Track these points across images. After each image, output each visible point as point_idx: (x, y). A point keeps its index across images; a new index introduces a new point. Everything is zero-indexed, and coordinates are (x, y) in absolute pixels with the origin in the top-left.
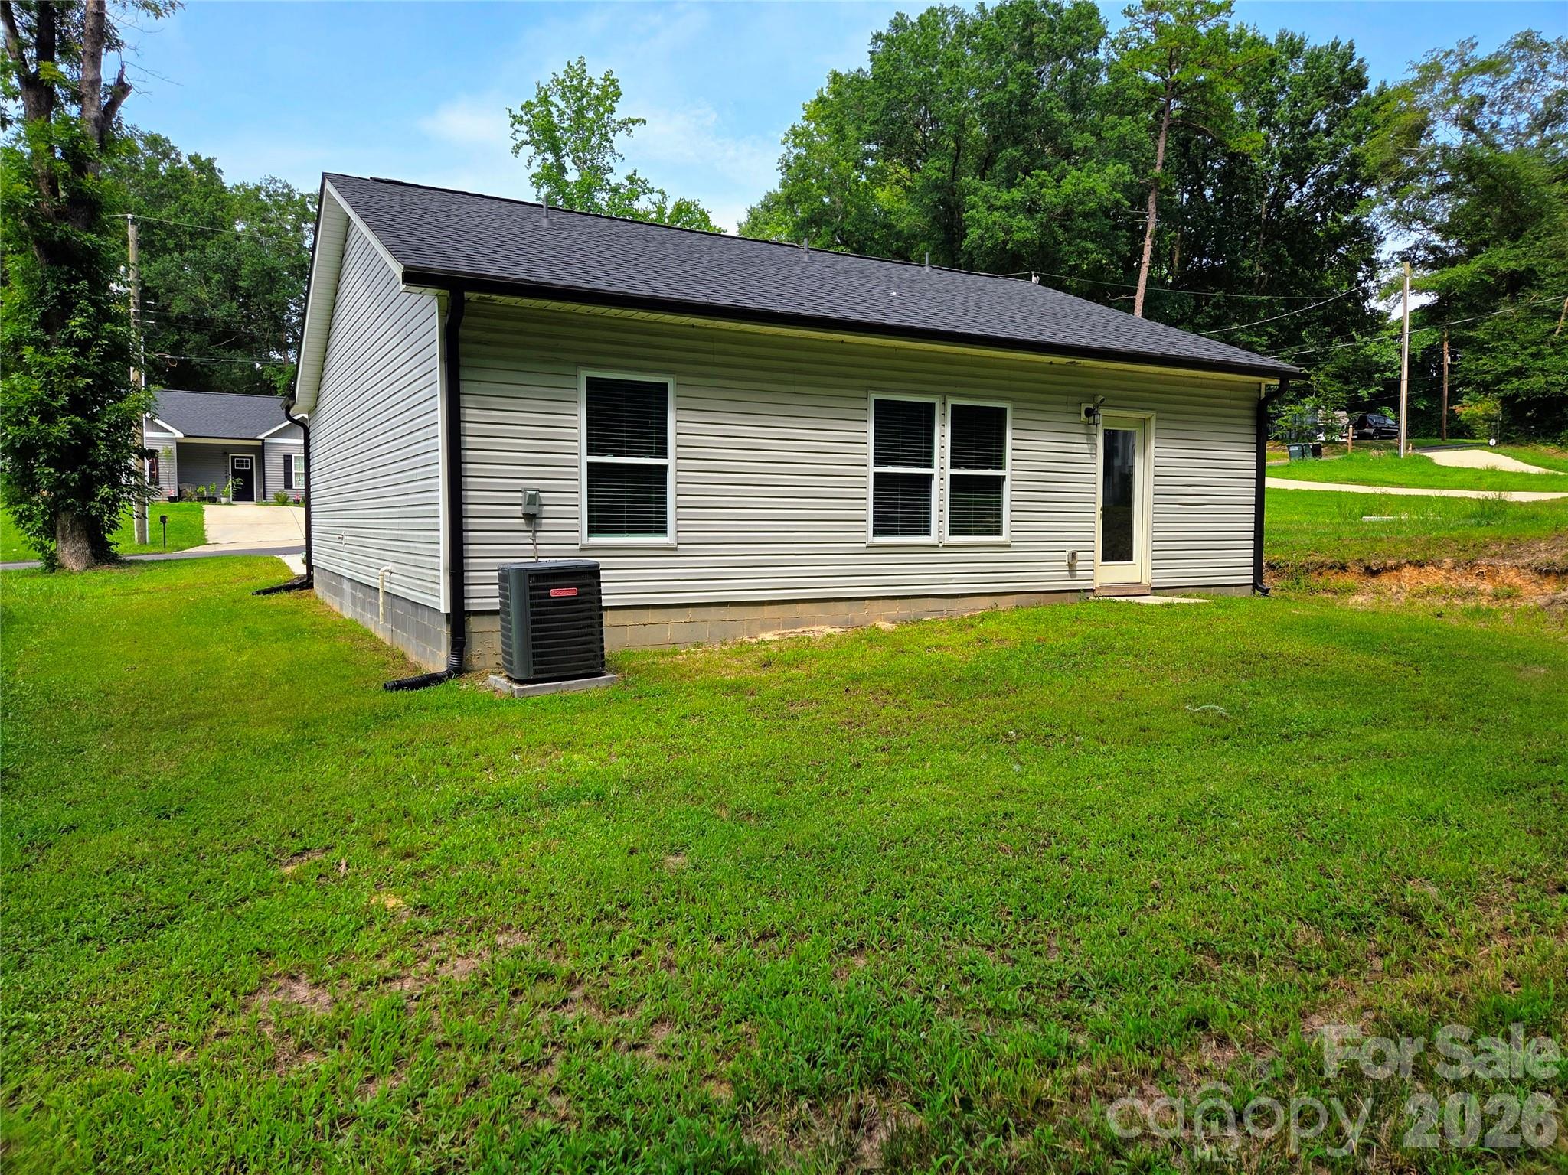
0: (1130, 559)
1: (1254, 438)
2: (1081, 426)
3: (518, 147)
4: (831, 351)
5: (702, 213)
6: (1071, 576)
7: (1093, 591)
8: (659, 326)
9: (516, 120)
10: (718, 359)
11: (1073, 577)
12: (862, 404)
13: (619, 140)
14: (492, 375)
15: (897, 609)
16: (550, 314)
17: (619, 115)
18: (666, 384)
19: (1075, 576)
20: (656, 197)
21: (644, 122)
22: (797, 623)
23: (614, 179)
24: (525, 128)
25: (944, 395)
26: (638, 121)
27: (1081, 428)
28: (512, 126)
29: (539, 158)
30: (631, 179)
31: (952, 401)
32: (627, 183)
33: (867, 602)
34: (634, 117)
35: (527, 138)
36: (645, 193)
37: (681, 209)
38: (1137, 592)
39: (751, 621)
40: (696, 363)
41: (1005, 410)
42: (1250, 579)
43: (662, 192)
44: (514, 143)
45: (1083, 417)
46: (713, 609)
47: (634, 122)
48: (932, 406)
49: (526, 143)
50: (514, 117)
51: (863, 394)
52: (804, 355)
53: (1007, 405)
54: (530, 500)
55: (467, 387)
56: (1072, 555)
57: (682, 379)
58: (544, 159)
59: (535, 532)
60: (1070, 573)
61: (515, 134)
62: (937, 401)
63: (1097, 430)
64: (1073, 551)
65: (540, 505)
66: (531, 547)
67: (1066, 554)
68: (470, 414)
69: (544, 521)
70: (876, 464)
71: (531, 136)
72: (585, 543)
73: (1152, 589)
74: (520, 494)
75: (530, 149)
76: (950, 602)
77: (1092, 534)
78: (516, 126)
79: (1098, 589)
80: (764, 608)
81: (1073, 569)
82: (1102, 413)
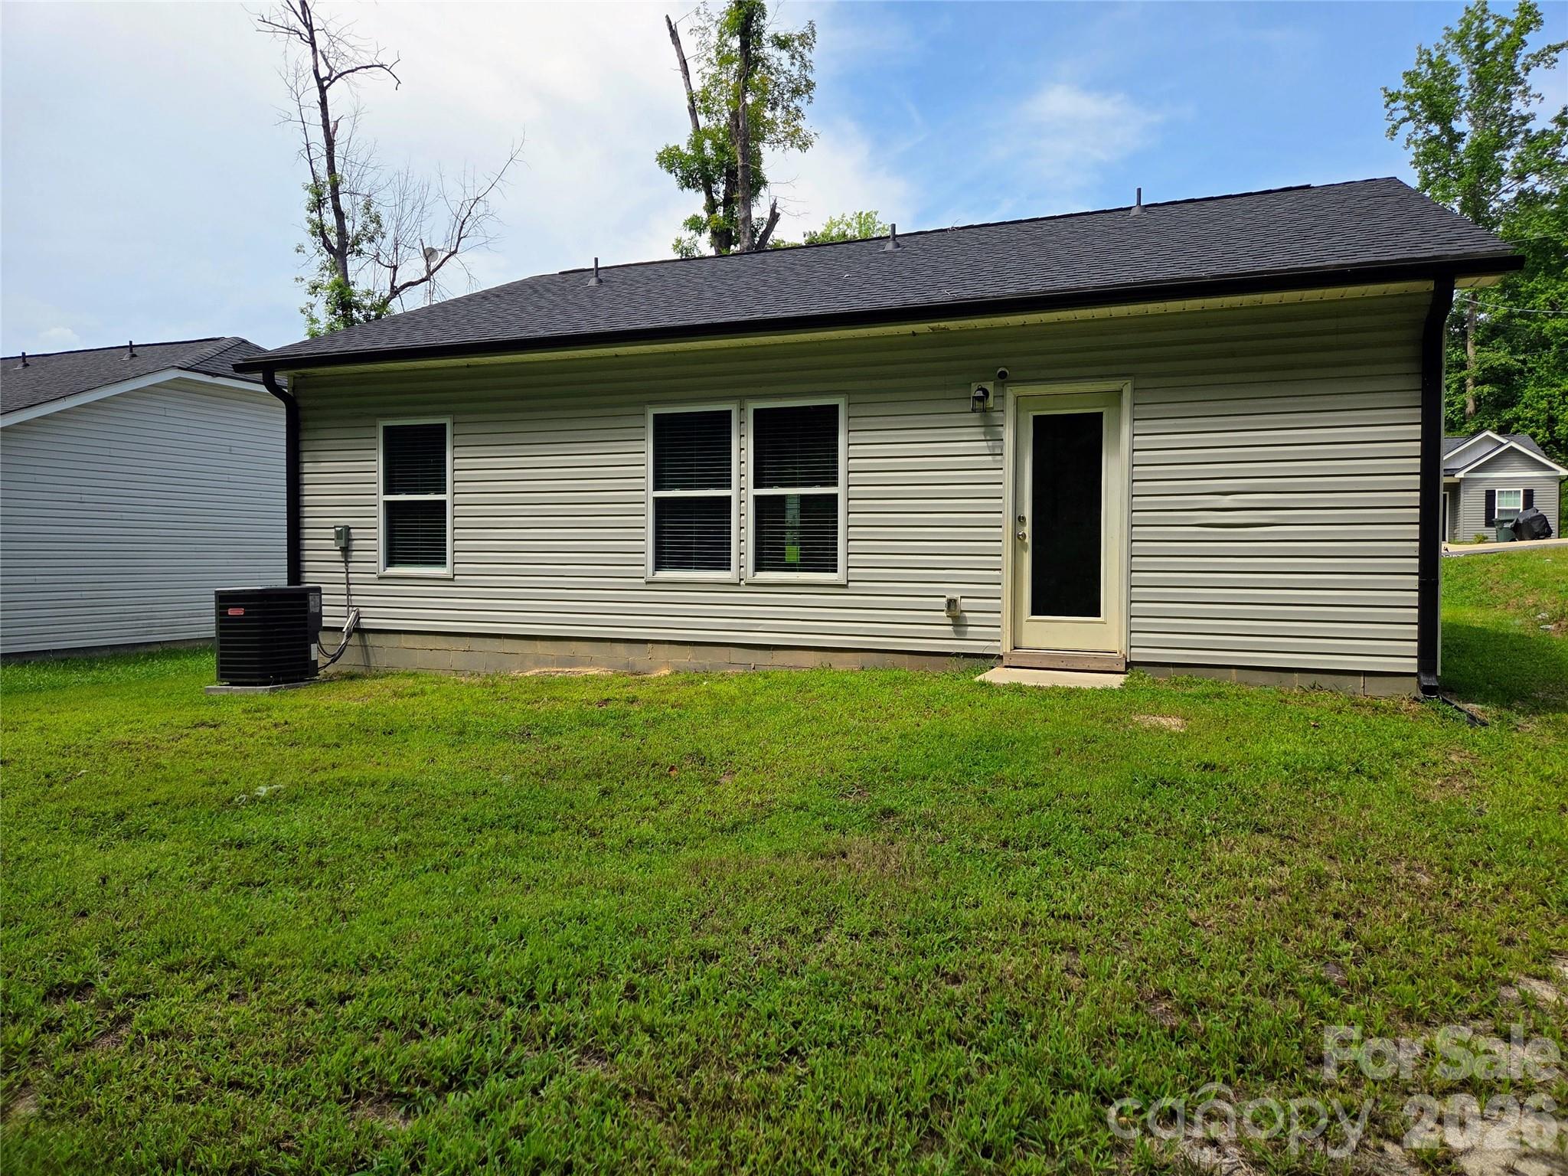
0: (1096, 613)
1: (1416, 397)
2: (971, 416)
3: (1395, 128)
4: (606, 368)
6: (956, 632)
7: (1000, 657)
8: (441, 371)
9: (1394, 97)
10: (493, 394)
11: (960, 635)
12: (638, 422)
14: (321, 434)
15: (686, 658)
16: (360, 376)
17: (1533, 48)
18: (445, 425)
19: (965, 633)
22: (572, 662)
23: (1535, 127)
24: (1401, 104)
25: (741, 399)
27: (972, 419)
28: (1387, 106)
30: (1561, 120)
31: (752, 406)
32: (1552, 127)
33: (650, 645)
34: (1556, 43)
35: (1407, 114)
39: (526, 656)
40: (474, 400)
41: (836, 407)
42: (1411, 665)
44: (1390, 124)
45: (973, 402)
46: (488, 641)
47: (1556, 49)
48: (727, 414)
49: (1405, 120)
50: (1391, 95)
51: (639, 410)
52: (576, 377)
53: (841, 402)
54: (339, 535)
55: (304, 446)
56: (952, 603)
57: (459, 418)
58: (1427, 132)
59: (347, 562)
60: (950, 628)
61: (1391, 114)
62: (733, 407)
63: (1003, 419)
64: (956, 596)
65: (349, 540)
66: (344, 575)
67: (944, 600)
68: (307, 467)
69: (354, 553)
70: (656, 488)
71: (1411, 110)
72: (382, 573)
73: (1130, 665)
74: (333, 531)
75: (1410, 126)
76: (760, 654)
77: (997, 572)
78: (1392, 105)
79: (1008, 655)
80: (538, 643)
81: (958, 622)
82: (1011, 393)
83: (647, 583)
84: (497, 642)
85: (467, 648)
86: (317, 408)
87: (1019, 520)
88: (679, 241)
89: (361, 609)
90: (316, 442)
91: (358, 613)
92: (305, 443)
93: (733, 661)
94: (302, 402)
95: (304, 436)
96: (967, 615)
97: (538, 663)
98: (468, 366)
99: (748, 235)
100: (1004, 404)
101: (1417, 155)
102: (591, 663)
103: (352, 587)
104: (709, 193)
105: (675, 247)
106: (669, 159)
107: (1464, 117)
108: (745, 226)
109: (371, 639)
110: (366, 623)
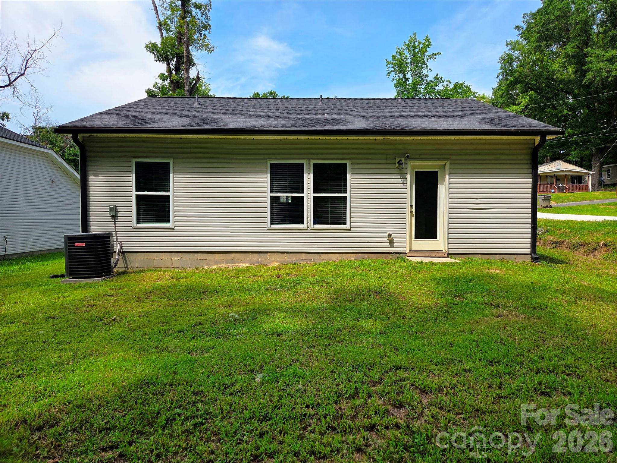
0: (436, 237)
2: (396, 170)
3: (389, 74)
4: (248, 144)
5: (467, 87)
6: (390, 245)
7: (406, 253)
8: (166, 139)
9: (389, 63)
10: (192, 150)
12: (264, 166)
13: (430, 63)
14: (99, 163)
15: (285, 258)
16: (121, 139)
17: (429, 53)
18: (169, 162)
19: (393, 245)
20: (445, 84)
21: (440, 53)
22: (233, 261)
23: (429, 79)
24: (391, 66)
25: (309, 159)
26: (437, 54)
27: (397, 171)
28: (387, 66)
29: (397, 76)
30: (436, 78)
32: (433, 80)
33: (268, 254)
34: (436, 52)
35: (393, 69)
36: (441, 83)
37: (456, 86)
38: (440, 255)
39: (210, 260)
40: (183, 153)
42: (529, 251)
43: (449, 81)
44: (388, 72)
45: (397, 166)
46: (191, 254)
47: (436, 55)
49: (392, 71)
50: (388, 62)
51: (264, 161)
52: (233, 146)
54: (111, 210)
55: (89, 168)
56: (390, 235)
57: (176, 160)
58: (399, 76)
59: (115, 222)
60: (388, 244)
61: (388, 69)
62: (305, 162)
63: (407, 171)
64: (391, 233)
65: (117, 211)
66: (114, 227)
67: (387, 234)
68: (91, 178)
69: (119, 218)
70: (272, 192)
71: (394, 68)
72: (135, 226)
73: (448, 254)
74: (108, 207)
75: (394, 74)
76: (315, 256)
77: (405, 224)
78: (389, 66)
79: (409, 253)
80: (216, 254)
81: (391, 242)
82: (410, 162)
83: (268, 229)
84: (196, 255)
85: (180, 258)
86: (97, 152)
87: (411, 206)
88: (156, 83)
89: (123, 242)
90: (96, 167)
91: (122, 244)
92: (89, 167)
93: (304, 258)
94: (88, 149)
95: (89, 164)
96: (394, 239)
97: (216, 263)
98: (181, 138)
99: (188, 84)
100: (407, 166)
101: (396, 84)
102: (241, 262)
103: (117, 232)
104: (168, 64)
105: (154, 86)
106: (152, 48)
107: (409, 73)
108: (187, 80)
109: (127, 256)
110: (125, 249)
